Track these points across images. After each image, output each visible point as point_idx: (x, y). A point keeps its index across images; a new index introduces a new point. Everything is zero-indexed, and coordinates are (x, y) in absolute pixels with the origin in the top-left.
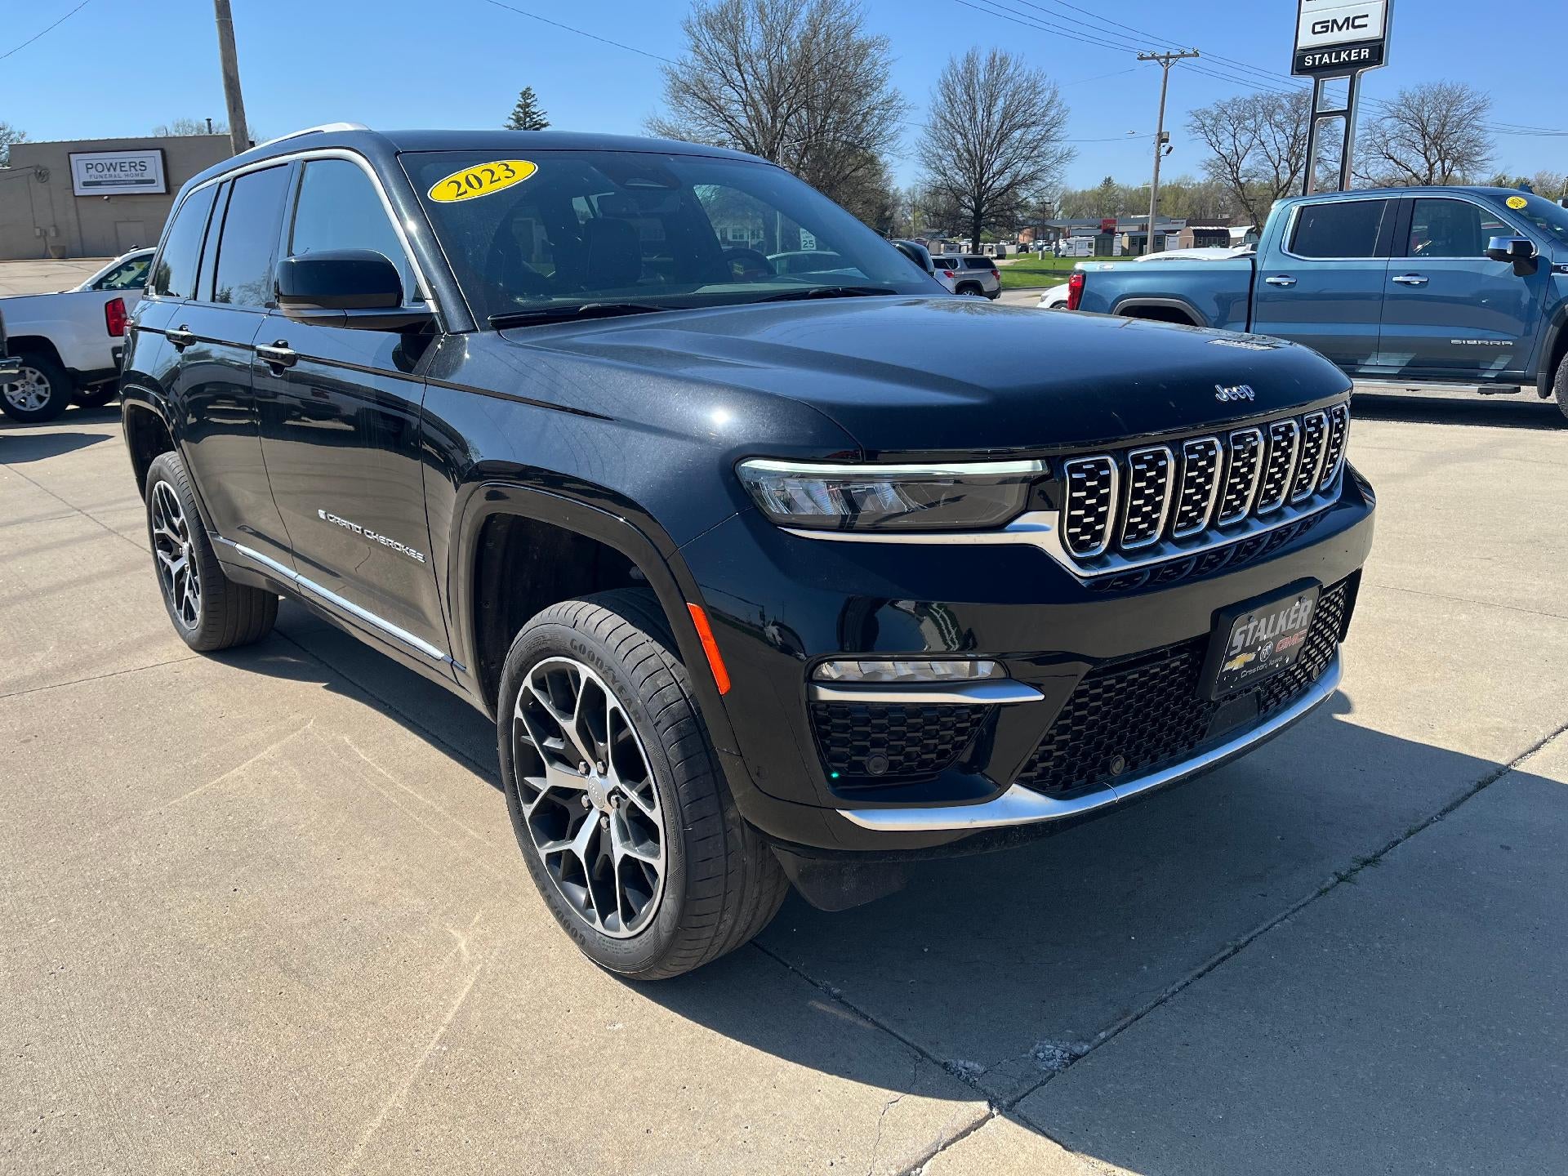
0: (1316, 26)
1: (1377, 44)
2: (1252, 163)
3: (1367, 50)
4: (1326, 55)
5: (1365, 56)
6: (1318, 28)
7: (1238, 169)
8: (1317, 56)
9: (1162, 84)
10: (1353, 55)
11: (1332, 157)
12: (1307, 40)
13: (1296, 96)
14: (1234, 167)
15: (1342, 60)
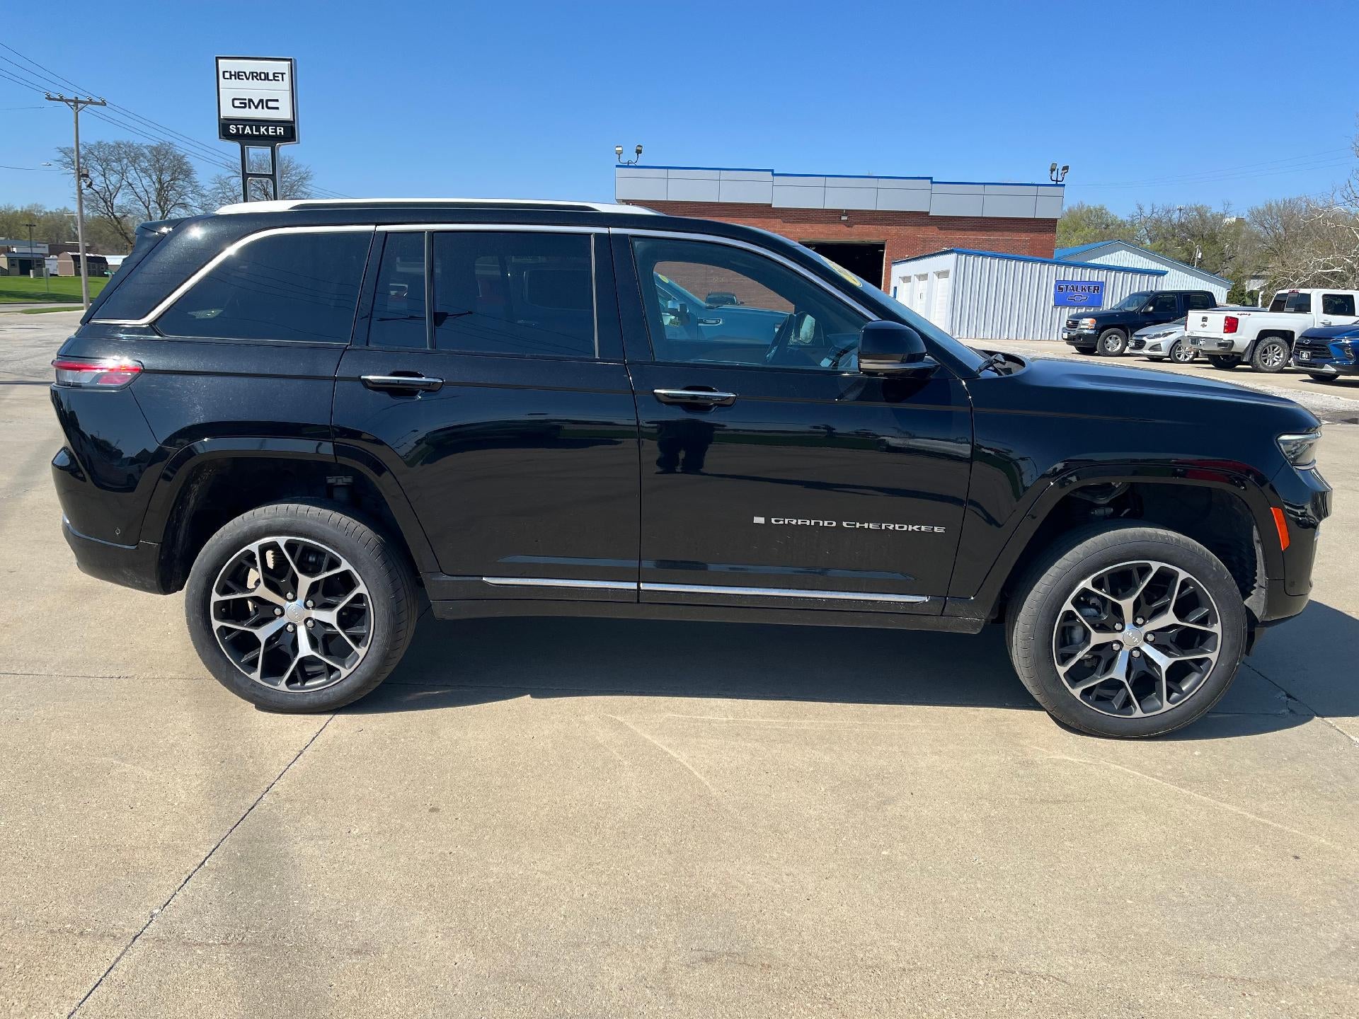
0: (235, 101)
1: (290, 125)
2: (125, 201)
3: (282, 129)
4: (247, 127)
5: (280, 133)
6: (237, 103)
7: (112, 204)
8: (240, 127)
9: (75, 125)
10: (270, 130)
11: (196, 204)
12: (228, 111)
13: (155, 149)
14: (108, 203)
15: (262, 133)
